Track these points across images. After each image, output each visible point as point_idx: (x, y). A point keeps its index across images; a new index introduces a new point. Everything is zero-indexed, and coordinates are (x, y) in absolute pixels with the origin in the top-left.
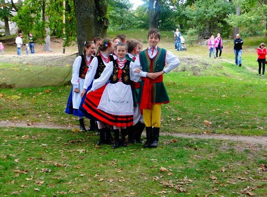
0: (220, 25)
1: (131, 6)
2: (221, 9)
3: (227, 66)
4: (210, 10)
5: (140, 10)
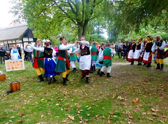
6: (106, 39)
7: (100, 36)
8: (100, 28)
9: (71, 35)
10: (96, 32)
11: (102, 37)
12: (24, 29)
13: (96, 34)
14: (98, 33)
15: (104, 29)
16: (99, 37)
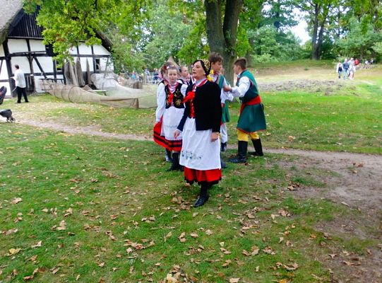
0: (369, 52)
1: (300, 41)
2: (370, 38)
3: (363, 87)
4: (360, 40)
5: (307, 44)
6: (301, 44)
7: (282, 34)
8: (282, 6)
9: (182, 32)
10: (267, 19)
11: (289, 37)
12: (11, 9)
13: (268, 28)
14: (277, 25)
15: (296, 11)
16: (280, 37)
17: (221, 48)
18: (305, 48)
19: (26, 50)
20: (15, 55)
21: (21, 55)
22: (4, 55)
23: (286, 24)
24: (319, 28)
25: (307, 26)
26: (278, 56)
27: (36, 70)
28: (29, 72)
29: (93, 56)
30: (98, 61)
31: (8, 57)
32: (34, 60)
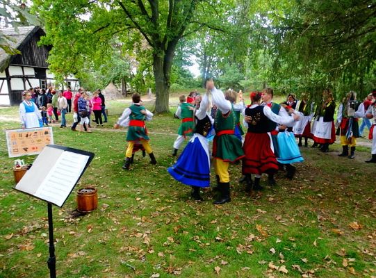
0: (237, 85)
4: (231, 78)
5: (199, 78)
8: (183, 53)
15: (192, 56)
17: (162, 81)
18: (197, 80)
19: (21, 74)
20: (13, 77)
21: (18, 77)
22: (5, 76)
23: (185, 64)
24: (207, 68)
25: (198, 66)
26: (181, 84)
27: (28, 87)
28: (23, 89)
29: (66, 80)
30: (69, 83)
31: (9, 78)
32: (27, 82)
